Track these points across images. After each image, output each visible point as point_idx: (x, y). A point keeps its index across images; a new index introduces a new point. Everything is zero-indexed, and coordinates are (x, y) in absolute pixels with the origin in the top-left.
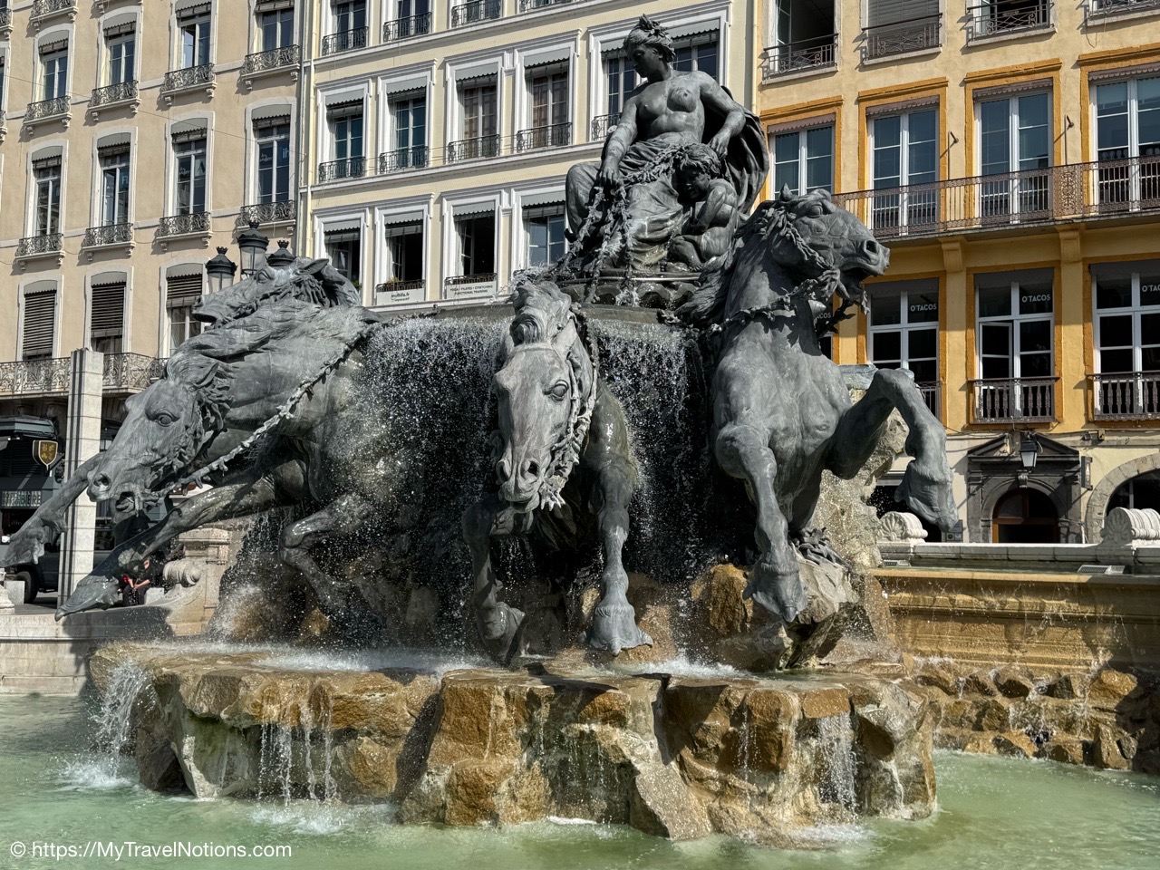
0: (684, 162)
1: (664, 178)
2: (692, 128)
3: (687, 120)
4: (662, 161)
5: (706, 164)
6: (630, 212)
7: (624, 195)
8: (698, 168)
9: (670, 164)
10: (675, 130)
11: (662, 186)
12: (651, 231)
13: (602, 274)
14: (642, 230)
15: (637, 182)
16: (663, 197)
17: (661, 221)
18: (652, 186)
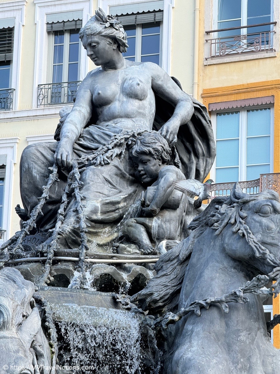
0: (136, 148)
1: (116, 162)
2: (143, 115)
3: (139, 108)
4: (116, 146)
5: (156, 150)
6: (84, 193)
7: (77, 176)
8: (150, 154)
9: (123, 150)
10: (127, 116)
11: (114, 170)
12: (103, 213)
13: (56, 254)
14: (95, 211)
15: (91, 164)
16: (115, 180)
17: (113, 203)
18: (105, 169)
